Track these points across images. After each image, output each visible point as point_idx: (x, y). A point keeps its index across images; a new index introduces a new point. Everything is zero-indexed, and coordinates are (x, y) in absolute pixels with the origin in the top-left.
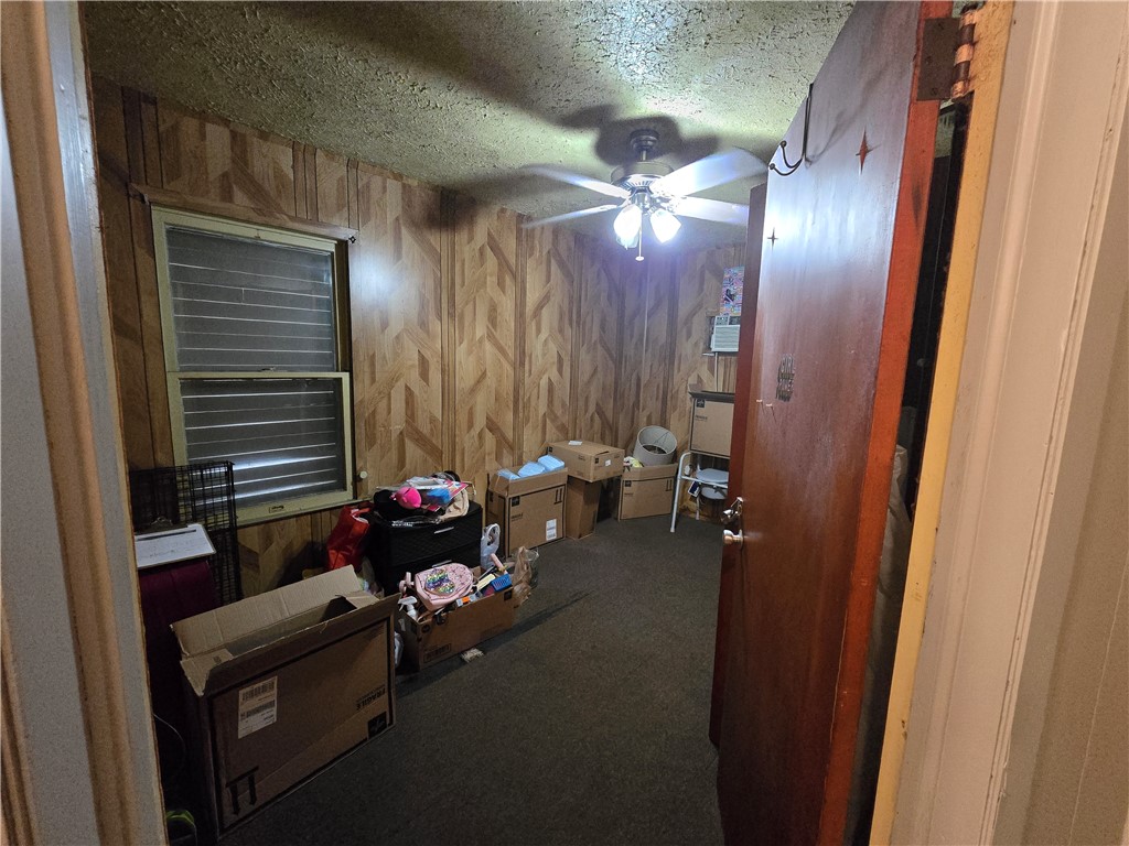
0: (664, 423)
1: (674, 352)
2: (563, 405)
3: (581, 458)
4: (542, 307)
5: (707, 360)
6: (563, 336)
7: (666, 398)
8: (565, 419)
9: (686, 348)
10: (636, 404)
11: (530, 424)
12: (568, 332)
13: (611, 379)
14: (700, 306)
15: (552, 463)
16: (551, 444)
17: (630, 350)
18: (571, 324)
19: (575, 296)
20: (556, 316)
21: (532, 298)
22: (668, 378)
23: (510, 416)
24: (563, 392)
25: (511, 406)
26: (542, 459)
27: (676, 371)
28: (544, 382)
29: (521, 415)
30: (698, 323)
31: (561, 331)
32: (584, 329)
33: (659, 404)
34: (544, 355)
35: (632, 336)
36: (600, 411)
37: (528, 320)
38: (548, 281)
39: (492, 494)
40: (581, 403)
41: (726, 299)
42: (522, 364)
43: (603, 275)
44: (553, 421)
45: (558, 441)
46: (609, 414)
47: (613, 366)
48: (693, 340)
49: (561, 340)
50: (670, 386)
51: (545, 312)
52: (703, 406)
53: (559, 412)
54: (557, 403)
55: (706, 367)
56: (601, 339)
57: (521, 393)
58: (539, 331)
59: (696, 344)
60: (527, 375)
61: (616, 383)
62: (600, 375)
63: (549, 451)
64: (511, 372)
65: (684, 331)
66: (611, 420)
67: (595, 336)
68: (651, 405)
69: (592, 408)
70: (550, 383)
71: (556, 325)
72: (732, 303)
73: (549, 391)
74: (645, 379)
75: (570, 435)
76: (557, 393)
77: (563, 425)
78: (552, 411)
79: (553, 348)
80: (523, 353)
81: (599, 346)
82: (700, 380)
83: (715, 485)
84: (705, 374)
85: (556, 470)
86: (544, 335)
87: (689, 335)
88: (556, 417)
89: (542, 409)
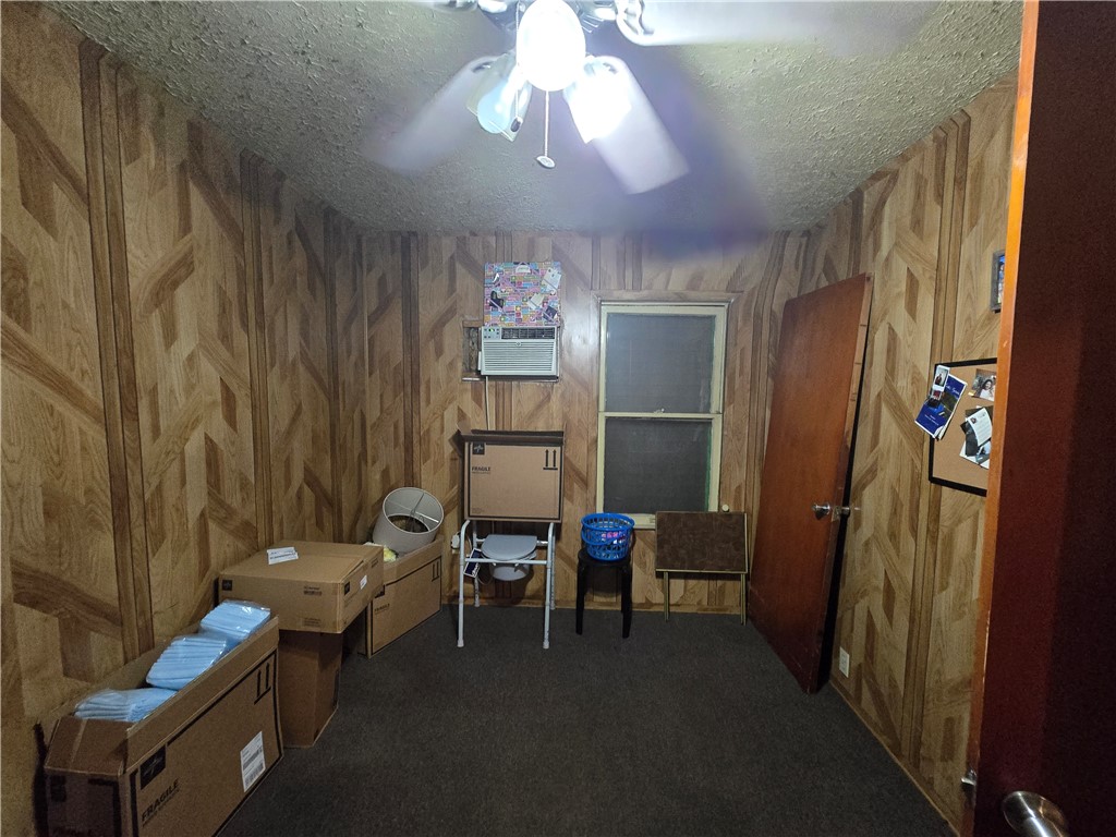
0: (411, 480)
1: (418, 377)
2: (244, 485)
3: (312, 591)
4: (175, 285)
5: (469, 387)
6: (230, 348)
7: (410, 444)
8: (248, 512)
9: (436, 370)
10: (363, 455)
11: (167, 545)
12: (241, 340)
13: (324, 423)
14: (451, 312)
15: (241, 620)
16: (227, 573)
17: (347, 374)
18: (245, 325)
19: (249, 271)
20: (211, 307)
21: (146, 257)
22: (411, 415)
23: (105, 544)
24: (240, 457)
25: (107, 519)
26: (213, 619)
27: (423, 404)
28: (194, 446)
29: (138, 532)
30: (453, 338)
31: (226, 337)
32: (272, 337)
33: (401, 452)
34: (189, 388)
35: (349, 353)
36: (311, 480)
37: (136, 310)
38: (186, 227)
39: (59, 780)
40: (278, 474)
41: (491, 305)
42: (130, 412)
43: (297, 243)
44: (222, 522)
45: (238, 559)
46: (327, 483)
47: (326, 402)
48: (447, 358)
49: (225, 354)
50: (416, 424)
51: (183, 295)
52: (482, 452)
53: (234, 500)
54: (229, 483)
55: (468, 396)
56: (303, 355)
57: (134, 480)
58: (170, 336)
59: (451, 365)
60: (146, 436)
61: (333, 426)
62: (306, 417)
63: (220, 591)
64: (96, 435)
65: (431, 346)
66: (330, 492)
67: (293, 352)
68: (388, 455)
69: (298, 475)
70: (210, 446)
71: (212, 326)
72: (500, 310)
73: (209, 464)
74: (373, 414)
75: (262, 538)
76: (229, 464)
77: (247, 524)
78: (221, 503)
79: (210, 373)
80: (129, 387)
81: (301, 368)
82: (462, 416)
83: (517, 562)
84: (468, 405)
85: (252, 634)
86: (186, 344)
87: (439, 352)
88: (230, 512)
89: (196, 503)
